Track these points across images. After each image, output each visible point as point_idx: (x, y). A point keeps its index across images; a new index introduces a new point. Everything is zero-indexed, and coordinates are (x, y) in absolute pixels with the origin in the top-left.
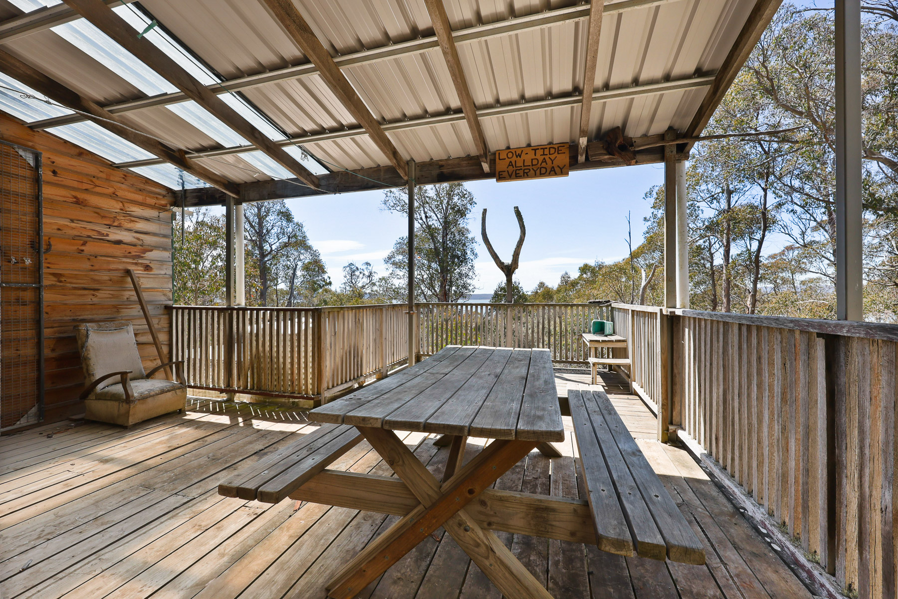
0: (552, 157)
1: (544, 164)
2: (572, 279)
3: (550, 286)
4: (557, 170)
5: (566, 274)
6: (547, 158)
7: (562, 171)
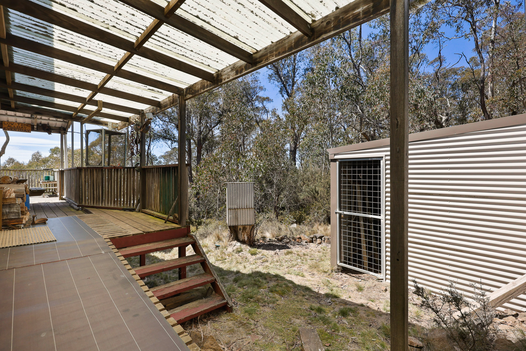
0: (25, 127)
1: (22, 128)
2: (43, 157)
3: (21, 161)
4: (27, 130)
5: (38, 153)
6: (23, 127)
7: (29, 131)
